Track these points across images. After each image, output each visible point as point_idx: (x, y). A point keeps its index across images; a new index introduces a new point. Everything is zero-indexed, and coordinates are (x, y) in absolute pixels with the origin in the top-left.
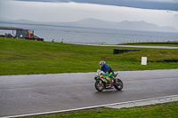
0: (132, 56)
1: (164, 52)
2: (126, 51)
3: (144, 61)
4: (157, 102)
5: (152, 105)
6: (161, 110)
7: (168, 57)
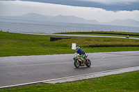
1: (89, 39)
7: (92, 43)
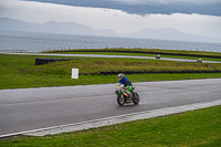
0: (59, 68)
1: (100, 62)
2: (52, 61)
3: (75, 73)
4: (91, 126)
5: (85, 131)
6: (95, 137)
